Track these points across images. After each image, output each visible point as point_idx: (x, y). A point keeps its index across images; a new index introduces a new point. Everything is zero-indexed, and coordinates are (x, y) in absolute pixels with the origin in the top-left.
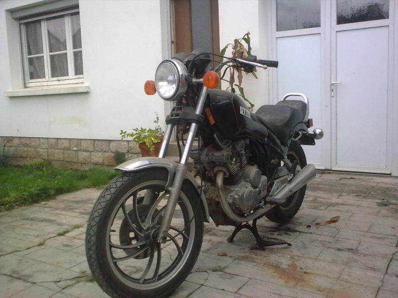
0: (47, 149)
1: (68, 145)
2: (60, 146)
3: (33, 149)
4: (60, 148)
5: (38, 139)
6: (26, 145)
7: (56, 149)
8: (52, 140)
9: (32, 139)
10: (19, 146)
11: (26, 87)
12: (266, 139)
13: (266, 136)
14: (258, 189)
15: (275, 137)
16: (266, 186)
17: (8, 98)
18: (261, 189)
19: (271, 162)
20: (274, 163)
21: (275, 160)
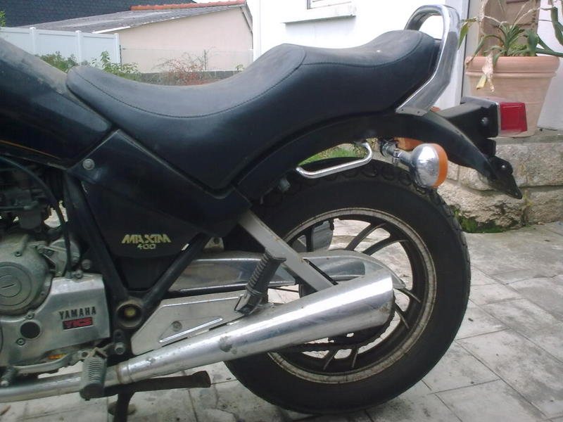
11: (309, 7)
12: (88, 163)
13: (92, 152)
14: (21, 320)
15: (154, 157)
16: (98, 310)
17: (284, 24)
18: (39, 320)
19: (123, 242)
20: (139, 246)
21: (146, 236)
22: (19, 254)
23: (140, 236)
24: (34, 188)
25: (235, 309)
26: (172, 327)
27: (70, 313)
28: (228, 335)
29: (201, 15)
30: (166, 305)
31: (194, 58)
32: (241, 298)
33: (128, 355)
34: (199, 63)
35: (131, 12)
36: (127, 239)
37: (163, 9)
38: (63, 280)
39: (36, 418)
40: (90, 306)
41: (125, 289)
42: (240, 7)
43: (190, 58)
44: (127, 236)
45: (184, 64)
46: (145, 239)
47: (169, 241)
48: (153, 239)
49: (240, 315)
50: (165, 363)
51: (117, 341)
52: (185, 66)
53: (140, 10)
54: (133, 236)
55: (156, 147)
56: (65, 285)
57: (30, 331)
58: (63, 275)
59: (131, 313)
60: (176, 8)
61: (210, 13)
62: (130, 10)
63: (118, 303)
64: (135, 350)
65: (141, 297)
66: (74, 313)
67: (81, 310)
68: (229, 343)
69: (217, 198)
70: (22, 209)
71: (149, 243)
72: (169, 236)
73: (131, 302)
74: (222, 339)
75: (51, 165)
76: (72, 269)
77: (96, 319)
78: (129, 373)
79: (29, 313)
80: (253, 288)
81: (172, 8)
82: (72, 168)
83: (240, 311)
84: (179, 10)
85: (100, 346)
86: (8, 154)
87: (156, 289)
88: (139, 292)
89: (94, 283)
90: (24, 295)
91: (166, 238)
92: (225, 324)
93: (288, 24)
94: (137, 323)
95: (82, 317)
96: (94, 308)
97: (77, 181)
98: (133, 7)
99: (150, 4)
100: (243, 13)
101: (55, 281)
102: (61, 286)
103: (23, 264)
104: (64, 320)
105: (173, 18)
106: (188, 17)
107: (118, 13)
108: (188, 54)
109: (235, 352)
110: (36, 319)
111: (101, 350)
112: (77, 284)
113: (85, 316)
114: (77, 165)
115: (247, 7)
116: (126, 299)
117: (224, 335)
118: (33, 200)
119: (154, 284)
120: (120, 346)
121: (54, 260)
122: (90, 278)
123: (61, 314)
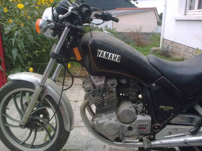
0: (184, 51)
1: (192, 52)
2: (189, 51)
3: (179, 50)
4: (188, 52)
5: (181, 45)
6: (177, 47)
7: (187, 53)
8: (186, 47)
9: (180, 45)
10: (174, 47)
11: (185, 14)
12: (154, 85)
13: (155, 82)
14: (128, 125)
15: (173, 85)
16: (148, 126)
17: (175, 20)
18: (133, 126)
19: (160, 107)
20: (164, 109)
21: (167, 107)
22: (131, 107)
23: (165, 107)
24: (135, 89)
25: (189, 132)
26: (168, 133)
27: (141, 125)
28: (186, 139)
29: (140, 12)
30: (168, 127)
31: (138, 28)
32: (192, 128)
33: (154, 139)
34: (139, 30)
35: (115, 10)
36: (161, 107)
37: (126, 9)
38: (140, 116)
39: (114, 150)
40: (147, 124)
41: (156, 120)
42: (154, 10)
43: (136, 28)
44: (161, 106)
45: (134, 30)
46: (166, 108)
47: (173, 109)
48: (169, 108)
49: (190, 133)
50: (166, 144)
51: (151, 135)
52: (134, 31)
53: (119, 9)
54: (163, 106)
55: (174, 82)
56: (141, 117)
57: (130, 129)
58: (140, 114)
59: (156, 127)
60: (130, 9)
61: (143, 12)
62: (115, 9)
63: (154, 124)
64: (156, 138)
65: (160, 123)
66: (142, 125)
67: (144, 125)
68: (187, 142)
69: (189, 98)
70: (132, 95)
71: (167, 109)
72: (173, 108)
73: (158, 124)
74: (185, 140)
75: (143, 84)
76: (143, 113)
77: (147, 127)
78: (154, 145)
79: (130, 124)
80: (197, 126)
81: (129, 9)
82: (149, 85)
83: (191, 132)
84: (132, 10)
85: (147, 135)
86: (132, 80)
87: (165, 122)
88: (160, 122)
89: (148, 118)
90: (131, 119)
91: (172, 108)
92: (185, 135)
93: (177, 20)
94: (158, 131)
95: (144, 127)
96: (147, 125)
97: (149, 89)
98: (116, 8)
99: (122, 8)
100: (155, 12)
101: (138, 116)
102: (140, 117)
103: (132, 110)
104: (139, 127)
105: (131, 13)
106: (136, 13)
107: (111, 10)
108: (136, 26)
109: (188, 145)
110: (132, 126)
111: (147, 137)
112: (144, 117)
113: (145, 127)
114: (151, 85)
115: (156, 10)
116: (156, 123)
117: (185, 139)
118: (134, 92)
119: (165, 120)
120: (152, 136)
121: (138, 109)
122: (147, 116)
123: (139, 125)
